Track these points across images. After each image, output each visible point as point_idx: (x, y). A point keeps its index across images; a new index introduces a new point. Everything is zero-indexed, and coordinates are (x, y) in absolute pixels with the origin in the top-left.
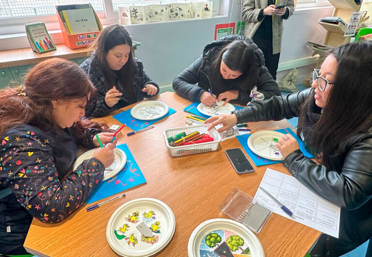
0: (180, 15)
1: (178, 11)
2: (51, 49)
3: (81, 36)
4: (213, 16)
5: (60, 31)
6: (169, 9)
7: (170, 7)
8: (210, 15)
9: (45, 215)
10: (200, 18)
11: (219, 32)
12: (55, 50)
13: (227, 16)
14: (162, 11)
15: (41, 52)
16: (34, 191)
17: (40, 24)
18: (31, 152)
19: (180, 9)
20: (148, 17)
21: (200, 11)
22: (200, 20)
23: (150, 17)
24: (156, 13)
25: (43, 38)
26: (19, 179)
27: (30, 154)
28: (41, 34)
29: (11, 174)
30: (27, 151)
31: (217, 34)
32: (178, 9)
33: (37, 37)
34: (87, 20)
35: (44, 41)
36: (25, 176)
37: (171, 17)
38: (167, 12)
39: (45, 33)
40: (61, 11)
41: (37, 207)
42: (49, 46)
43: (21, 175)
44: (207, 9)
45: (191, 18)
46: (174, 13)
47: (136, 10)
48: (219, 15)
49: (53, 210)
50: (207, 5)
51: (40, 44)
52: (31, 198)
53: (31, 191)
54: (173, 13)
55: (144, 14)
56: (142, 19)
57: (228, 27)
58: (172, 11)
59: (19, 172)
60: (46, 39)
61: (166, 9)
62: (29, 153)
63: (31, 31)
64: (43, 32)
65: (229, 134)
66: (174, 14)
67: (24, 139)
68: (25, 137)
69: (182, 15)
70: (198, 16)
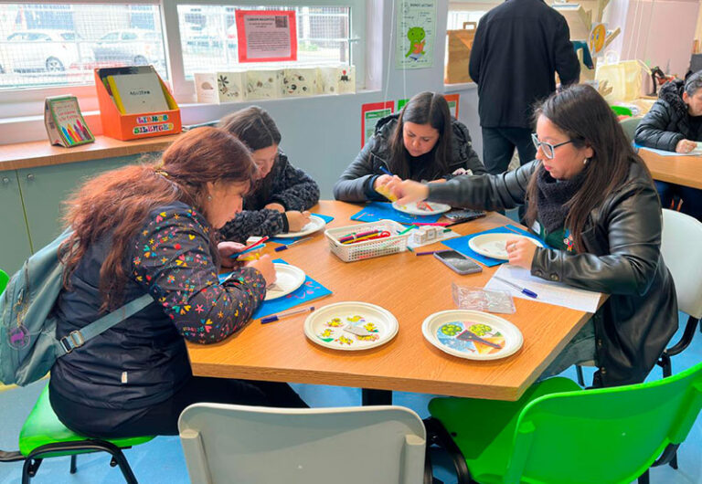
0: (299, 88)
1: (297, 82)
2: (86, 141)
3: (142, 118)
4: (357, 89)
5: (98, 113)
6: (281, 79)
7: (283, 74)
8: (351, 89)
9: (209, 322)
10: (335, 93)
11: (367, 118)
12: (93, 142)
13: (380, 90)
14: (270, 80)
15: (70, 144)
16: (196, 284)
17: (69, 98)
18: (192, 235)
19: (300, 78)
20: (247, 91)
21: (334, 82)
22: (335, 96)
23: (250, 91)
24: (260, 84)
25: (73, 123)
26: (176, 268)
27: (192, 237)
28: (69, 115)
29: (164, 260)
30: (187, 233)
31: (366, 120)
32: (296, 78)
33: (64, 119)
34: (148, 92)
35: (75, 127)
36: (185, 265)
37: (284, 91)
38: (277, 83)
39: (77, 114)
40: (106, 76)
41: (200, 309)
42: (83, 136)
43: (179, 263)
44: (345, 78)
45: (319, 93)
46: (290, 85)
47: (225, 78)
48: (365, 88)
49: (220, 315)
50: (344, 72)
51: (69, 131)
52: (191, 294)
53: (193, 284)
54: (287, 85)
55: (240, 86)
56: (237, 94)
57: (383, 108)
58: (286, 82)
59: (178, 258)
60: (78, 123)
61: (278, 77)
62: (190, 236)
63: (55, 109)
64: (73, 112)
65: (430, 237)
66: (290, 87)
67: (183, 218)
68: (186, 216)
69: (304, 89)
70: (332, 89)
